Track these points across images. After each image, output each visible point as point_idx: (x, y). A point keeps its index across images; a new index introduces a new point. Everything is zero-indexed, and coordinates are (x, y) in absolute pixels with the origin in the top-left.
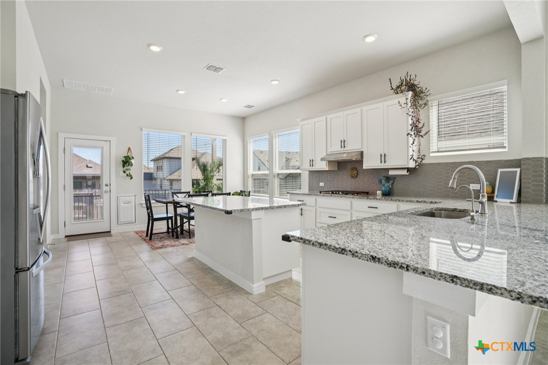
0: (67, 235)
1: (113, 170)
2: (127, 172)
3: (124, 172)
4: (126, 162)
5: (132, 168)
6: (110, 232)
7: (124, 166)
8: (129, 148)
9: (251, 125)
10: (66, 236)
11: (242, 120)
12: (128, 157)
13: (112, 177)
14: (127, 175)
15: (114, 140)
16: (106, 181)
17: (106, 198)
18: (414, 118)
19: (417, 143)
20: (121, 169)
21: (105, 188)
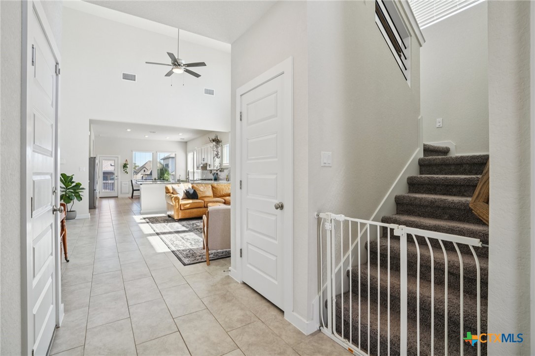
1: (119, 170)
3: (124, 171)
4: (125, 166)
6: (117, 197)
8: (126, 160)
9: (190, 146)
10: (100, 197)
12: (126, 164)
13: (119, 173)
14: (126, 172)
15: (119, 157)
16: (116, 174)
17: (116, 181)
18: (217, 151)
19: (218, 161)
20: (123, 169)
21: (116, 178)
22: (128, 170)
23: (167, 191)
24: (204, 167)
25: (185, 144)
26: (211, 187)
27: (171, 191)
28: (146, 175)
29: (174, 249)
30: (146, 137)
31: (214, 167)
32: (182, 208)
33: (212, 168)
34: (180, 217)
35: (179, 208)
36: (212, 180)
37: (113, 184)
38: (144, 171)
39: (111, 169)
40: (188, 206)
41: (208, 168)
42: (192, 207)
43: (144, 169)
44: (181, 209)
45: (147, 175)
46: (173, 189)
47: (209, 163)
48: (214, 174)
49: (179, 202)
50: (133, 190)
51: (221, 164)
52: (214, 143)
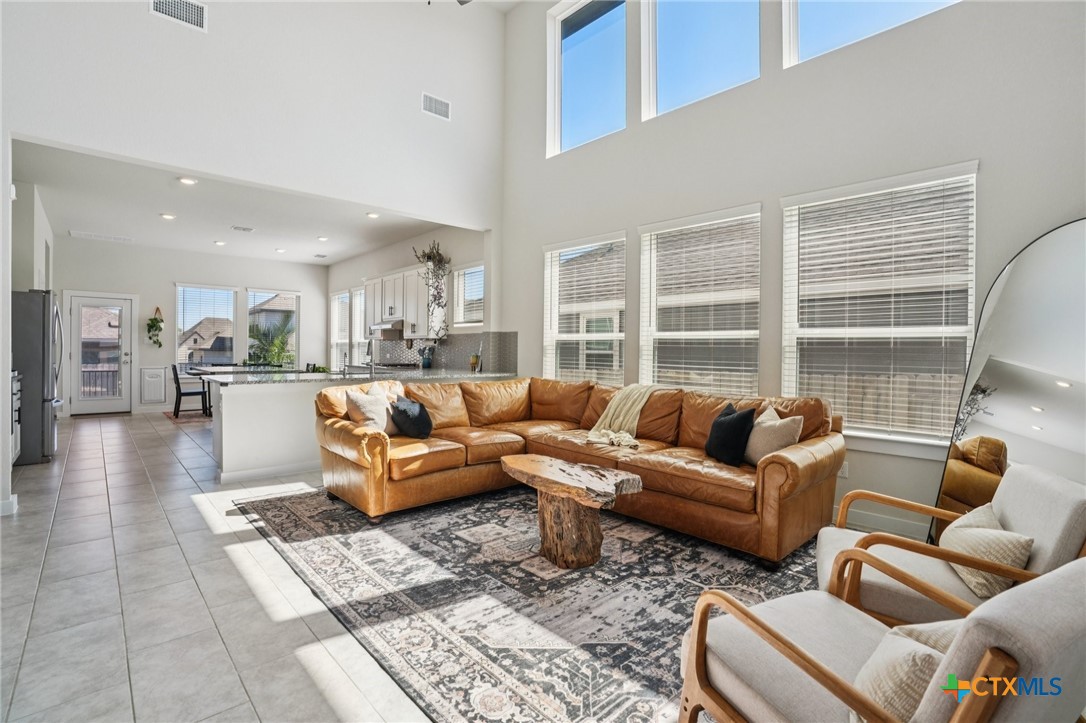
0: (73, 413)
1: (135, 336)
2: (155, 338)
3: (150, 338)
4: (153, 325)
5: (160, 334)
6: (130, 412)
7: (149, 331)
8: (158, 309)
9: (337, 277)
10: (72, 415)
11: (325, 269)
12: (156, 319)
13: (134, 345)
14: (155, 342)
15: (136, 299)
16: (125, 349)
17: (125, 370)
18: (436, 288)
19: (439, 313)
20: (146, 335)
21: (124, 358)
22: (162, 337)
23: (324, 409)
24: (395, 333)
25: (323, 271)
26: (460, 392)
27: (343, 410)
28: (201, 349)
29: (338, 601)
30: (218, 244)
31: (429, 330)
32: (396, 475)
33: (421, 333)
34: (387, 510)
35: (386, 476)
36: (414, 366)
37: (115, 374)
38: (195, 341)
39: (107, 335)
40: (415, 466)
41: (407, 334)
42: (430, 468)
43: (196, 336)
44: (390, 479)
45: (205, 350)
46: (350, 402)
47: (410, 319)
48: (421, 352)
49: (383, 453)
50: (180, 395)
51: (447, 322)
52: (430, 264)
